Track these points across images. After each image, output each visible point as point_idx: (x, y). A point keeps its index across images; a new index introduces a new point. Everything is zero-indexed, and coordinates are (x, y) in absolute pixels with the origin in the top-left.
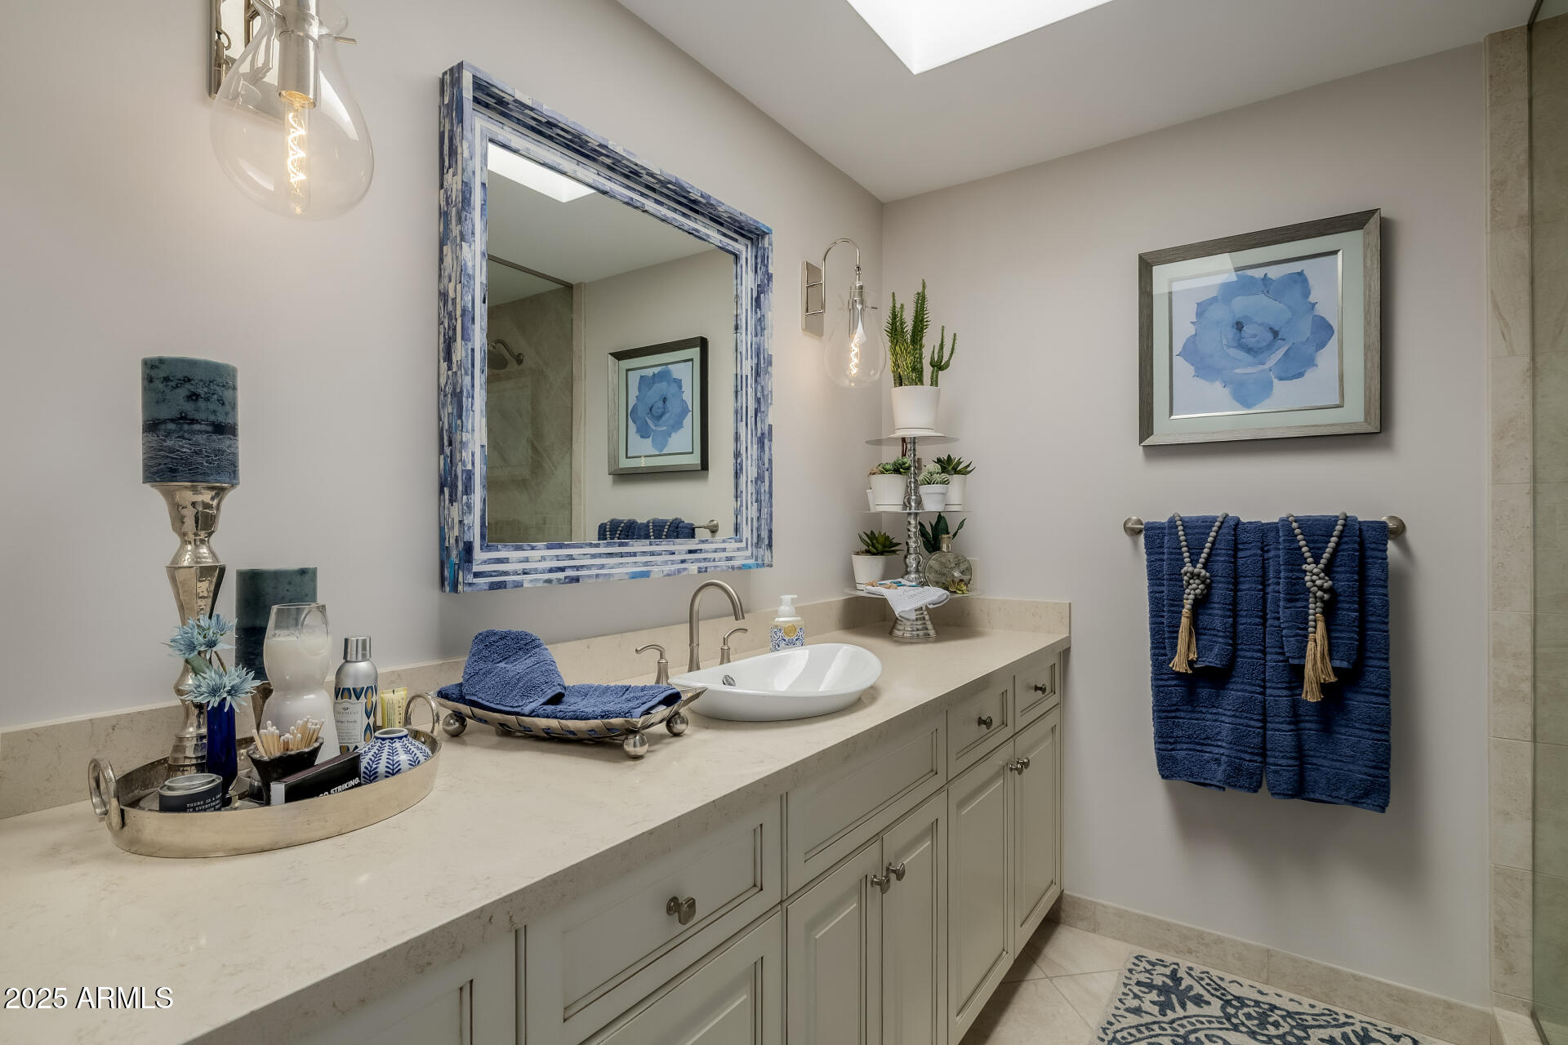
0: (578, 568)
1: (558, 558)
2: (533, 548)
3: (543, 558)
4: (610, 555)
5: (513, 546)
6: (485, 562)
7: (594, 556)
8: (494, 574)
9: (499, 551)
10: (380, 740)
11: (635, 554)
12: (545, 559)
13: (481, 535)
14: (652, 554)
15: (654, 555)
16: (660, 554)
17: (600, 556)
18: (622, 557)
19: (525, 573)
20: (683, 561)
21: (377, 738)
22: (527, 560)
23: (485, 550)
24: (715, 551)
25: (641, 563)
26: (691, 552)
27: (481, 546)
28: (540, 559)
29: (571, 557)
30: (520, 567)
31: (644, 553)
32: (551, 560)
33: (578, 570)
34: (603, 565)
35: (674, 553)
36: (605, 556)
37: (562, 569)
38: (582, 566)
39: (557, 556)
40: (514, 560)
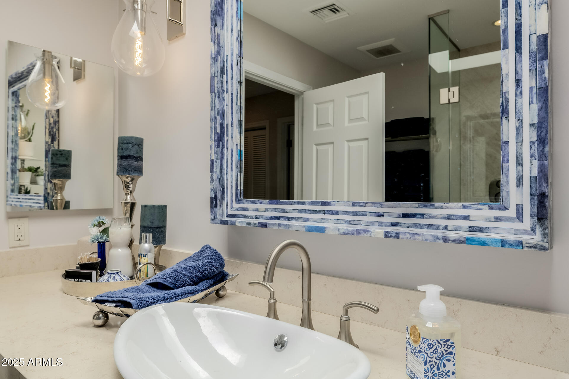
0: (289, 219)
1: (275, 210)
2: (261, 203)
3: (267, 210)
4: (314, 211)
5: (250, 201)
6: (237, 209)
7: (301, 211)
8: (241, 216)
9: (244, 203)
10: (109, 274)
11: (337, 213)
12: (268, 211)
13: (236, 194)
14: (356, 214)
15: (357, 215)
16: (364, 215)
17: (305, 211)
18: (324, 214)
19: (256, 218)
20: (394, 225)
21: (108, 273)
22: (257, 210)
23: (237, 202)
24: (449, 218)
25: (343, 220)
26: (405, 216)
27: (236, 200)
28: (265, 210)
29: (284, 211)
30: (254, 214)
31: (346, 213)
32: (271, 211)
33: (288, 220)
34: (308, 218)
35: (383, 216)
36: (310, 212)
37: (278, 218)
38: (292, 218)
39: (275, 209)
40: (251, 209)
